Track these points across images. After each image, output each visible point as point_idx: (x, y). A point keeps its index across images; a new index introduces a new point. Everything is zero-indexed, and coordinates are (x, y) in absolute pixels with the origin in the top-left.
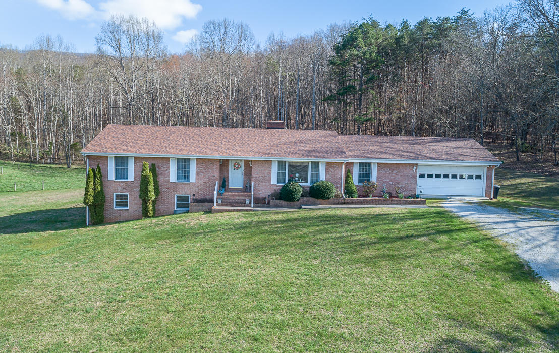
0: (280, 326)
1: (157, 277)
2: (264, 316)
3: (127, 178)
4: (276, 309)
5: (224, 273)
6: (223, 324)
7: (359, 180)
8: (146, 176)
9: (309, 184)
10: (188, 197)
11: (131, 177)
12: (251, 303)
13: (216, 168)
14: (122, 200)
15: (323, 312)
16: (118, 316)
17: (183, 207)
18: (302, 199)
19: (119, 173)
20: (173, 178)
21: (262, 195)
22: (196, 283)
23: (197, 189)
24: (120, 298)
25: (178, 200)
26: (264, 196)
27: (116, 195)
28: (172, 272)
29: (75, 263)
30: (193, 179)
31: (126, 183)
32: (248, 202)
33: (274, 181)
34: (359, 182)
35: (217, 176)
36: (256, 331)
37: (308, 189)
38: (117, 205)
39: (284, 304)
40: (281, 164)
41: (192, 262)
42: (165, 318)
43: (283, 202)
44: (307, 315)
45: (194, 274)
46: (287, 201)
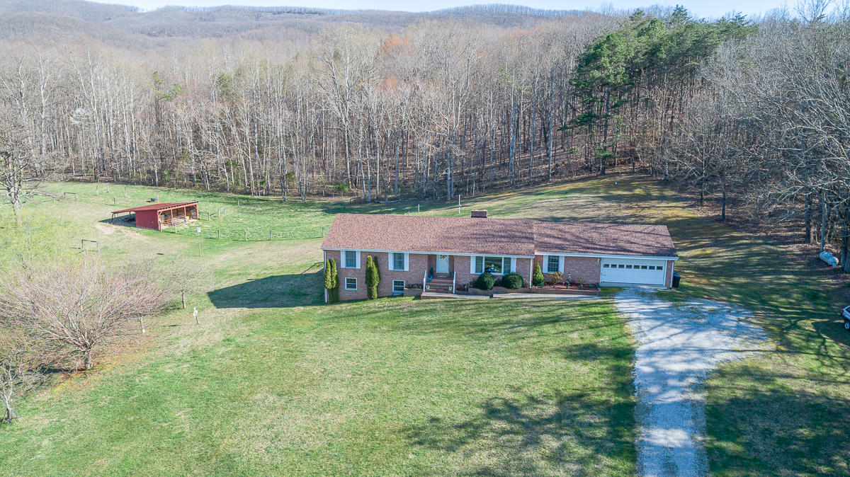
0: (449, 397)
1: (380, 359)
2: (442, 390)
3: (355, 266)
4: (450, 386)
5: (423, 358)
6: (418, 394)
7: (549, 268)
8: (370, 267)
9: (502, 274)
10: (403, 282)
11: (358, 266)
12: (436, 381)
13: (425, 261)
14: (352, 283)
15: (477, 390)
16: (360, 385)
17: (399, 290)
18: (495, 289)
19: (349, 262)
20: (391, 267)
21: (462, 282)
22: (405, 364)
23: (410, 276)
24: (359, 373)
25: (395, 284)
26: (464, 283)
27: (347, 279)
28: (390, 356)
29: (328, 343)
30: (406, 268)
31: (354, 270)
32: (450, 289)
33: (473, 271)
34: (549, 270)
35: (426, 266)
36: (435, 399)
37: (501, 278)
38: (348, 286)
39: (455, 383)
40: (479, 259)
41: (403, 348)
42: (386, 387)
43: (478, 290)
44: (467, 391)
45: (404, 358)
46: (482, 289)
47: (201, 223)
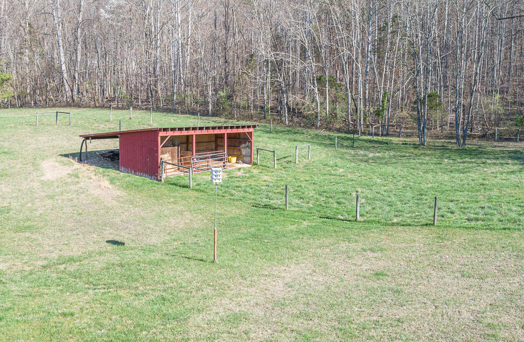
47: (255, 171)
